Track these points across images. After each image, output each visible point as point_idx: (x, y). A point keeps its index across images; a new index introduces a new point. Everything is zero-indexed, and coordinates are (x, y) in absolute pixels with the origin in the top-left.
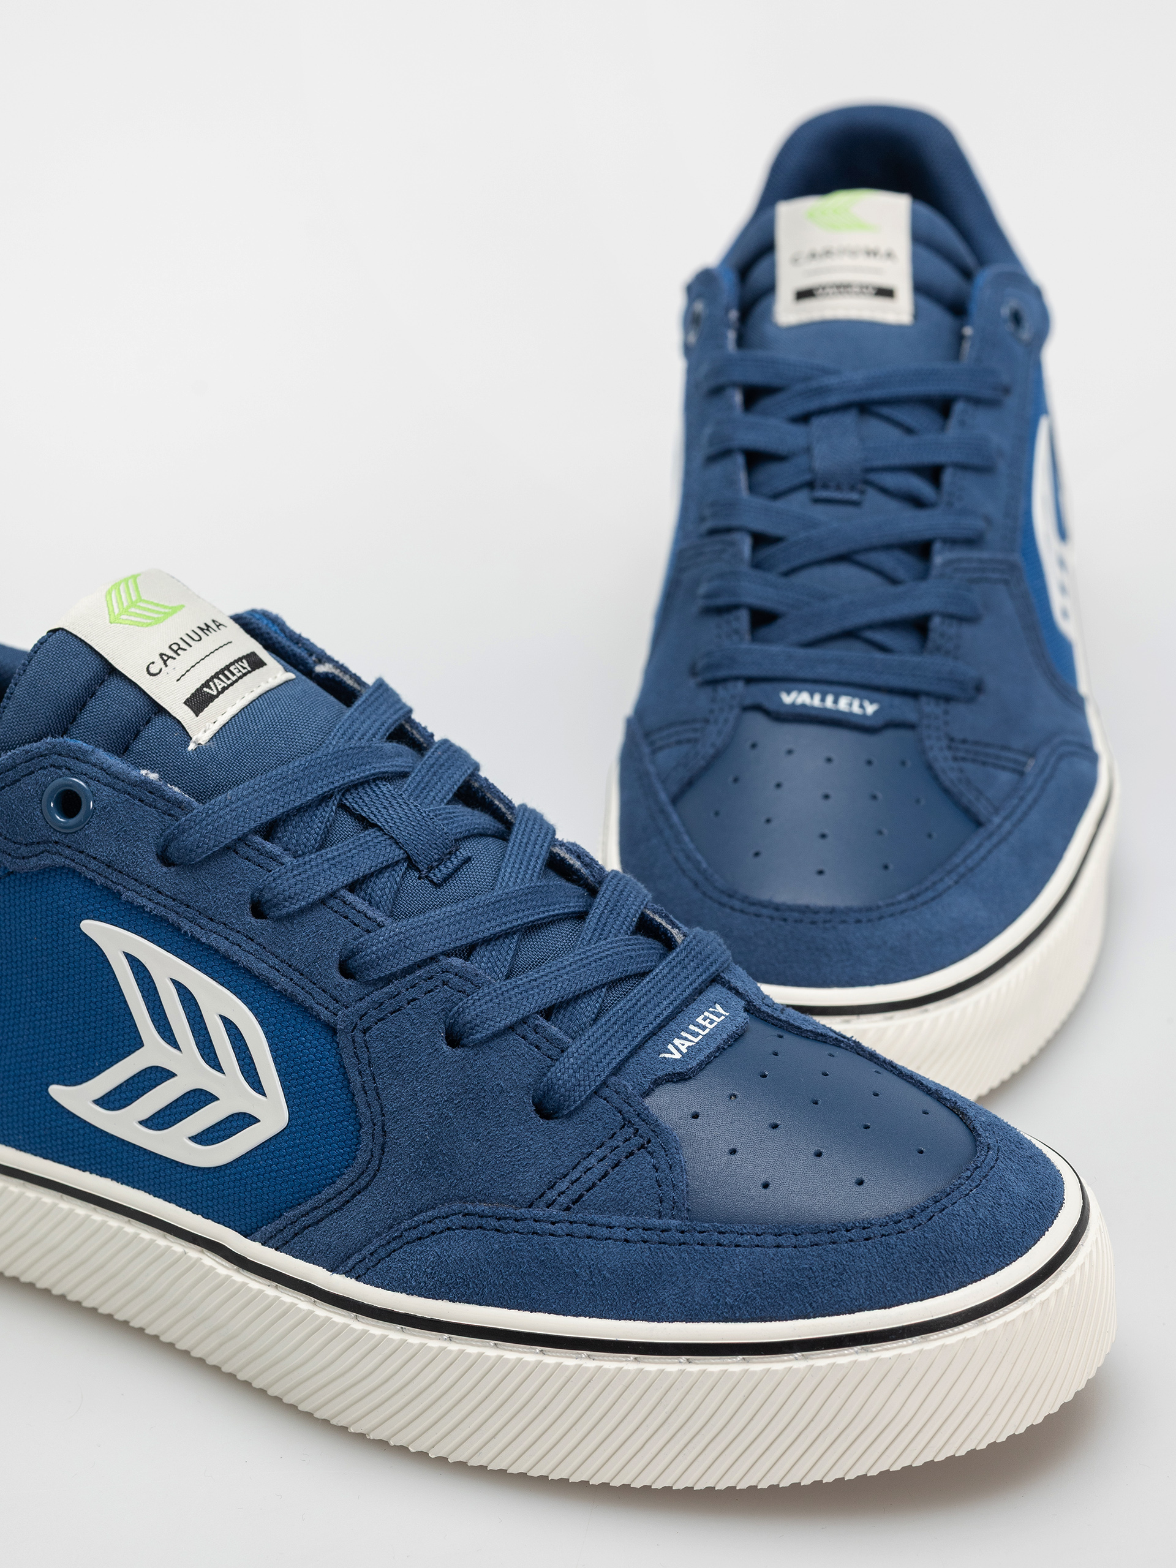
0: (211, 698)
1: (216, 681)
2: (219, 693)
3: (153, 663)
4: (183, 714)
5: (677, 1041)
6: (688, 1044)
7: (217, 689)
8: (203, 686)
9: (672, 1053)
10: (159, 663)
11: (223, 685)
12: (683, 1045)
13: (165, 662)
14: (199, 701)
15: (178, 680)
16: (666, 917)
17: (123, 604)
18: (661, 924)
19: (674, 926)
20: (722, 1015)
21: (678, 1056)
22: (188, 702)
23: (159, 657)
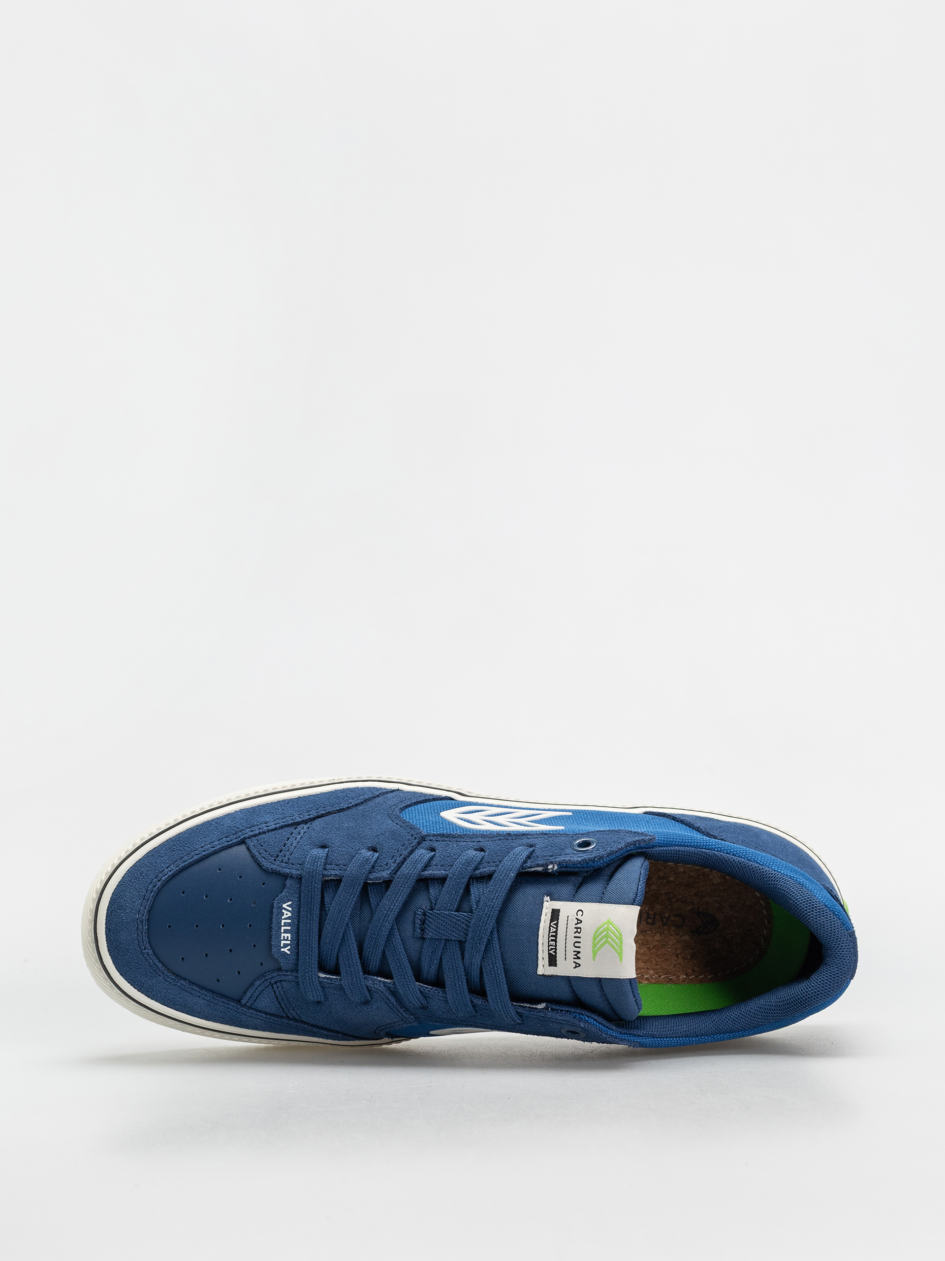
0: (551, 921)
1: (555, 930)
2: (550, 926)
3: (582, 915)
4: (557, 905)
5: (290, 914)
6: (285, 916)
7: (553, 927)
8: (558, 923)
9: (287, 906)
10: (579, 917)
11: (551, 931)
12: (287, 914)
13: (578, 920)
14: (555, 914)
15: (568, 916)
16: (331, 979)
17: (610, 931)
18: (332, 976)
19: (327, 978)
20: (283, 948)
21: (284, 906)
22: (558, 911)
23: (582, 920)
